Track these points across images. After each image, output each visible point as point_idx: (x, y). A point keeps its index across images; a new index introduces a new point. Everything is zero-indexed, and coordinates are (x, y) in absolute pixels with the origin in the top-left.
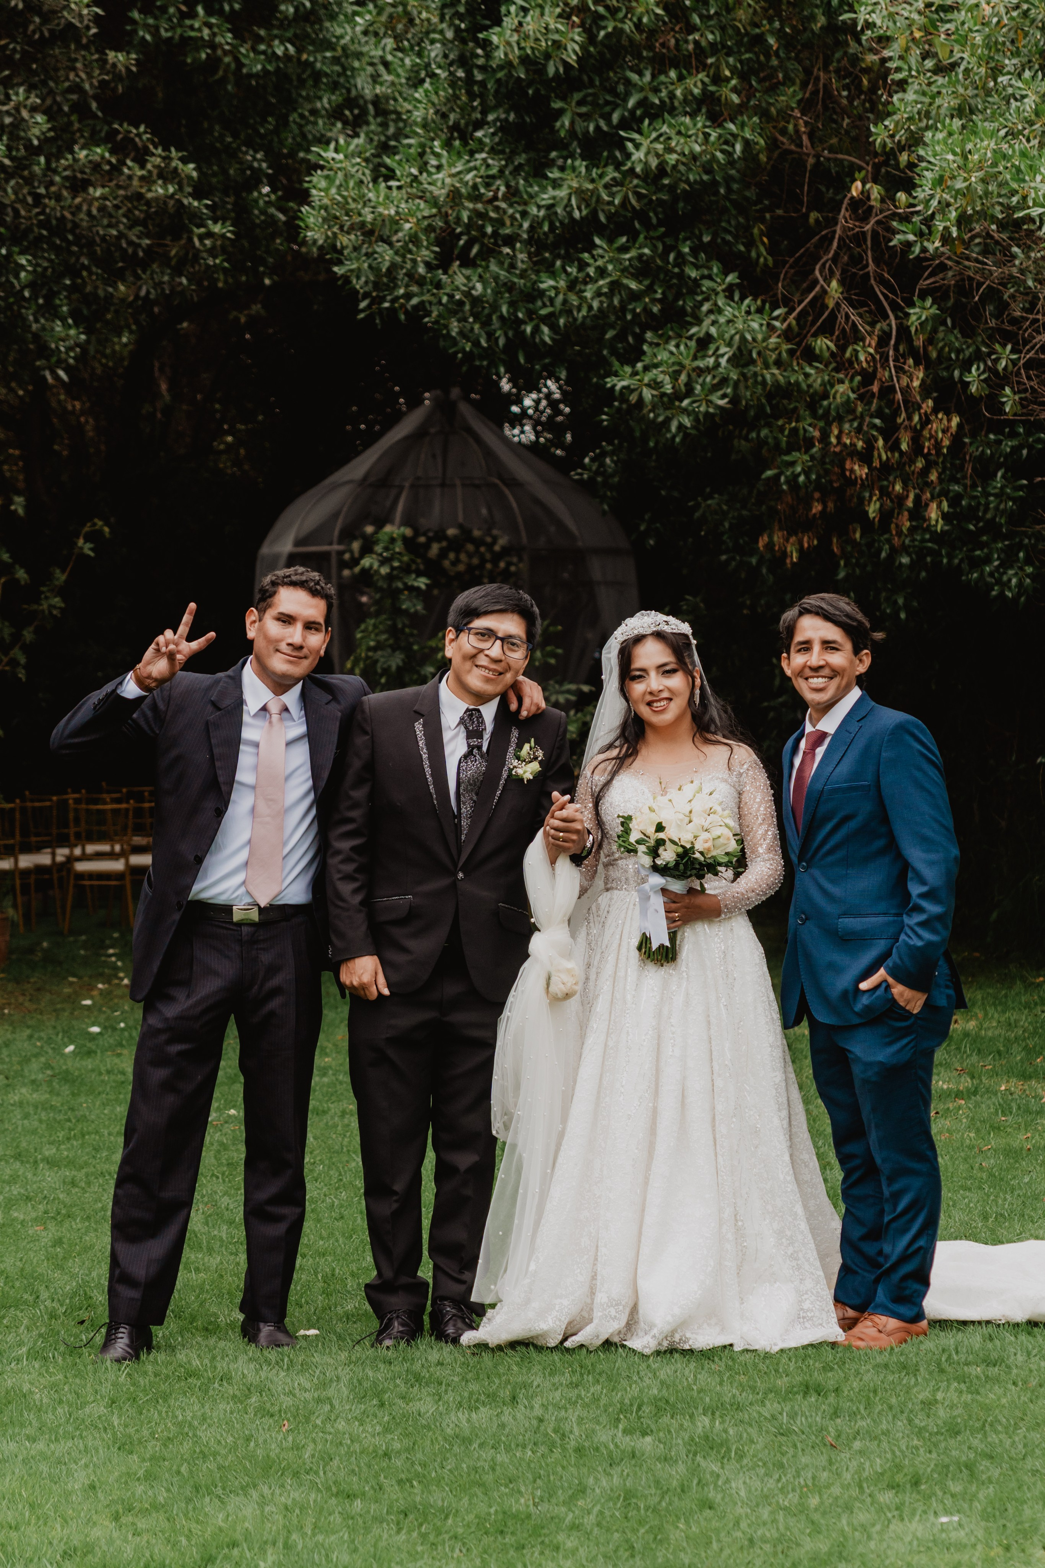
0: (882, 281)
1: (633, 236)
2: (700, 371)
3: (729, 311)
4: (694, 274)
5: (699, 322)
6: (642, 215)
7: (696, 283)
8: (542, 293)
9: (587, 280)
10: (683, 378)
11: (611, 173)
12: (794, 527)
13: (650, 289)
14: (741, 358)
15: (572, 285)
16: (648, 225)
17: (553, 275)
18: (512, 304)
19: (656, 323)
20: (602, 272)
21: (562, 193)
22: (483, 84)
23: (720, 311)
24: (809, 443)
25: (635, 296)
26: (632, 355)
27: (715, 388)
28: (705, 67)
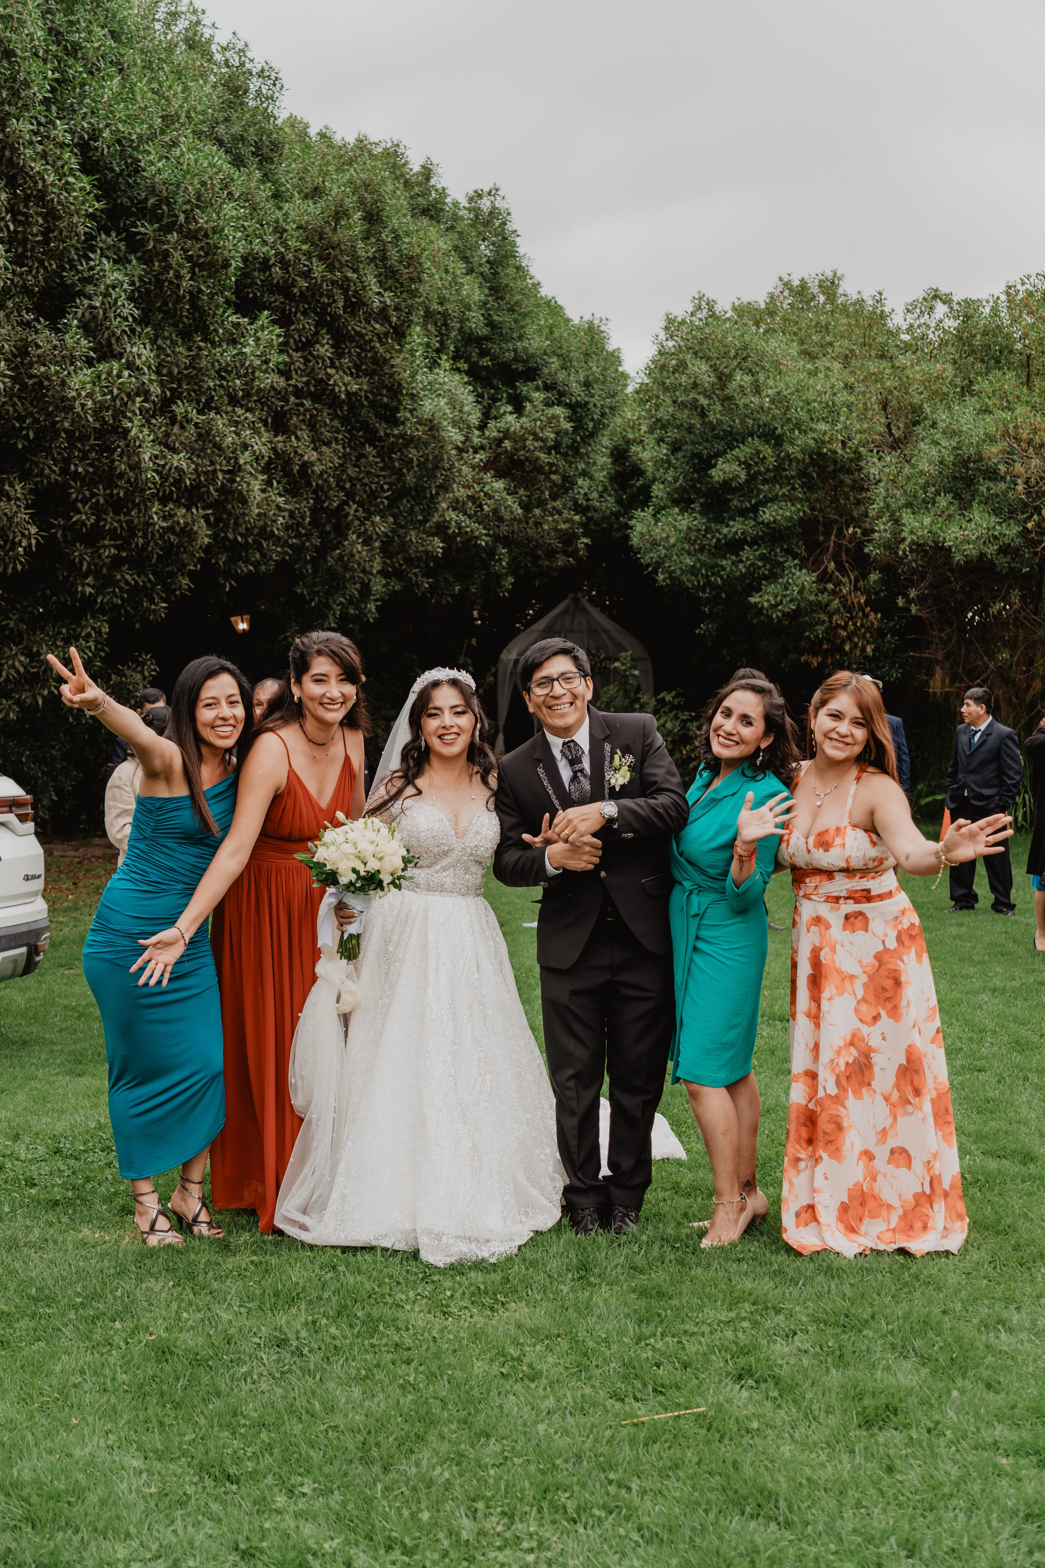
0: (847, 562)
1: (759, 546)
2: (784, 596)
3: (798, 573)
4: (781, 560)
5: (782, 577)
6: (762, 538)
7: (782, 563)
8: (717, 565)
9: (741, 561)
10: (779, 598)
11: (753, 523)
12: (815, 654)
13: (764, 565)
14: (801, 592)
15: (733, 563)
16: (764, 542)
17: (726, 559)
18: (707, 570)
19: (766, 578)
20: (748, 559)
21: (734, 530)
22: (700, 489)
23: (794, 574)
24: (824, 622)
25: (759, 568)
26: (758, 590)
27: (791, 601)
28: (789, 484)
